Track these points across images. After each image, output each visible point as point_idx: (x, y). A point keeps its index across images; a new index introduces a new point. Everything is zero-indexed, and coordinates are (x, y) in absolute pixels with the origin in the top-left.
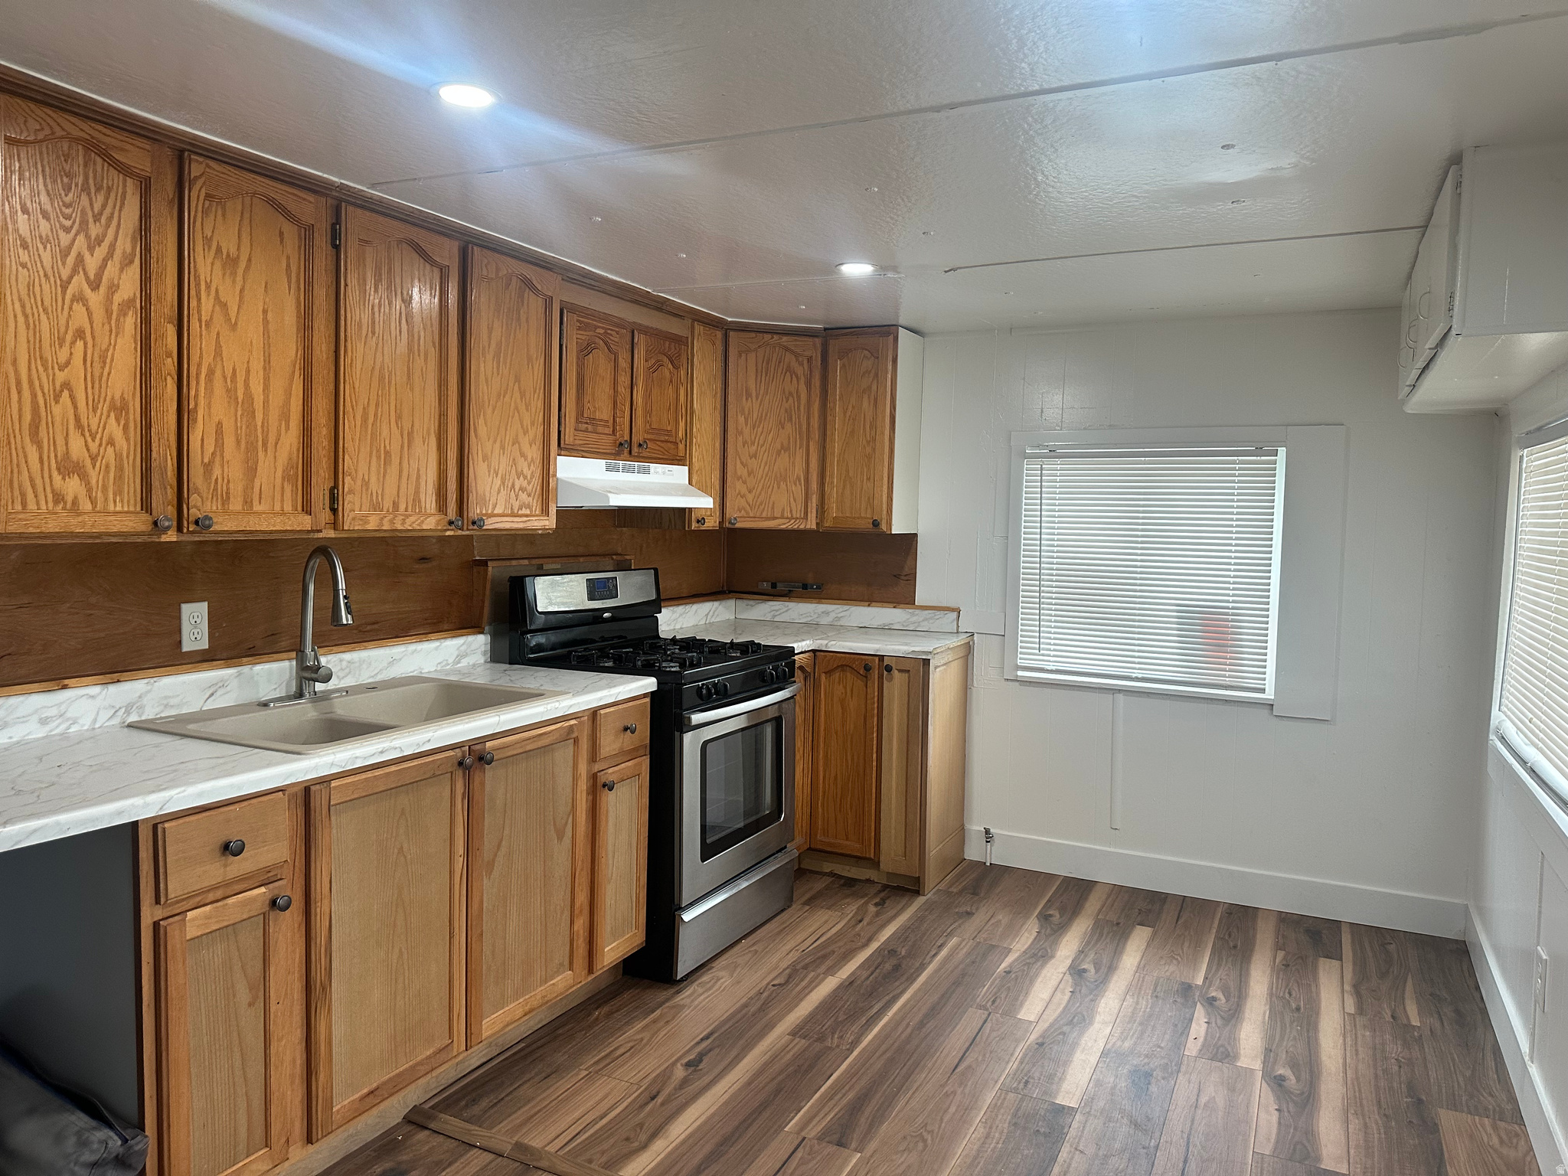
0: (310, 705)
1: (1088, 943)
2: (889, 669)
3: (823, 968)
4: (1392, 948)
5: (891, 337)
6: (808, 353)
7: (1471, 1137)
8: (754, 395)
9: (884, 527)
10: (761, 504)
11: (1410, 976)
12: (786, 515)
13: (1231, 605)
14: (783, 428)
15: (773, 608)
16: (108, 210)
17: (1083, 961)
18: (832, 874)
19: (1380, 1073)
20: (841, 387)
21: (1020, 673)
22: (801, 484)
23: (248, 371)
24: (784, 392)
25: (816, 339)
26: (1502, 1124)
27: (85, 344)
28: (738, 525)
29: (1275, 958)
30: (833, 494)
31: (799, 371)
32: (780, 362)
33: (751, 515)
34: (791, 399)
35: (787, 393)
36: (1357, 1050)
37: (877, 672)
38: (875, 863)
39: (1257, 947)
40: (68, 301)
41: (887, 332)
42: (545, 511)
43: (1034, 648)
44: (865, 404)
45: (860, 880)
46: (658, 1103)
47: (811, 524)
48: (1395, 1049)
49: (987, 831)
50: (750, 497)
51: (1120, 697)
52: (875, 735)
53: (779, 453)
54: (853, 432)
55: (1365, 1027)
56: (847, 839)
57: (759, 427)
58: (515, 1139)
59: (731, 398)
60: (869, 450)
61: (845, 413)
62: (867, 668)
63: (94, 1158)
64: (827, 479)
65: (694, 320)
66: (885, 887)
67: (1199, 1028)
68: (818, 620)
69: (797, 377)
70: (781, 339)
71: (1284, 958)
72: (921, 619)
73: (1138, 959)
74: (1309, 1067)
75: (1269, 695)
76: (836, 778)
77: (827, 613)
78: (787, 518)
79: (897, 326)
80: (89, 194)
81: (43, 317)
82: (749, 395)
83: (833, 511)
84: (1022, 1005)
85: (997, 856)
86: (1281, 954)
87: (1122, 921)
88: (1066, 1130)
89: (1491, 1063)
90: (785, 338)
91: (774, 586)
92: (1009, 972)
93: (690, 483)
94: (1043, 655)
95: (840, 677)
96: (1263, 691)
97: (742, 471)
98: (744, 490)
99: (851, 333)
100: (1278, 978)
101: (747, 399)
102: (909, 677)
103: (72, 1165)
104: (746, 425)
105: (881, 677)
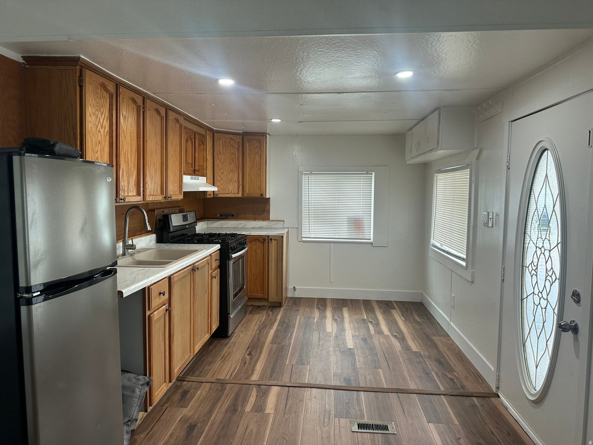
0: (130, 257)
1: (333, 313)
2: (271, 240)
3: (267, 328)
4: (406, 305)
5: (265, 137)
6: (238, 140)
7: (440, 341)
8: (222, 153)
9: (264, 196)
10: (225, 189)
11: (413, 311)
12: (232, 192)
13: (361, 216)
14: (231, 164)
15: (221, 223)
16: (104, 104)
17: (334, 317)
18: (251, 305)
19: (417, 332)
20: (248, 152)
21: (303, 239)
22: (236, 182)
23: (128, 151)
24: (231, 153)
25: (240, 136)
26: (446, 338)
27: (100, 145)
28: (219, 196)
29: (381, 311)
30: (247, 185)
31: (235, 146)
32: (229, 143)
33: (222, 193)
34: (233, 155)
35: (232, 153)
36: (409, 328)
37: (267, 241)
38: (267, 300)
39: (375, 309)
40: (97, 132)
41: (264, 135)
42: (180, 193)
43: (308, 231)
44: (257, 157)
45: (261, 306)
46: (248, 364)
47: (240, 195)
48: (417, 327)
49: (294, 288)
50: (221, 187)
51: (332, 244)
52: (267, 260)
53: (230, 173)
54: (253, 166)
55: (408, 323)
56: (258, 294)
57: (224, 164)
58: (215, 378)
59: (215, 155)
60: (258, 172)
61: (250, 160)
62: (264, 240)
63: (143, 383)
64: (245, 181)
65: (206, 129)
66: (270, 307)
67: (371, 328)
68: (238, 226)
69: (235, 148)
70: (230, 135)
71: (383, 311)
72: (272, 224)
73: (348, 315)
74: (400, 332)
75: (372, 241)
76: (254, 275)
77: (241, 224)
78: (233, 193)
79: (266, 133)
80: (101, 99)
81: (93, 137)
82: (220, 153)
83: (247, 191)
84: (326, 329)
85: (297, 295)
86: (381, 310)
87: (339, 307)
88: (354, 353)
89: (438, 326)
90: (231, 136)
91: (221, 216)
92: (318, 322)
93: (207, 182)
94: (310, 233)
95: (254, 243)
96: (370, 239)
97: (219, 178)
98: (220, 185)
99: (251, 134)
100: (384, 315)
101: (220, 155)
102: (277, 242)
103: (137, 385)
104: (220, 163)
105: (268, 242)
